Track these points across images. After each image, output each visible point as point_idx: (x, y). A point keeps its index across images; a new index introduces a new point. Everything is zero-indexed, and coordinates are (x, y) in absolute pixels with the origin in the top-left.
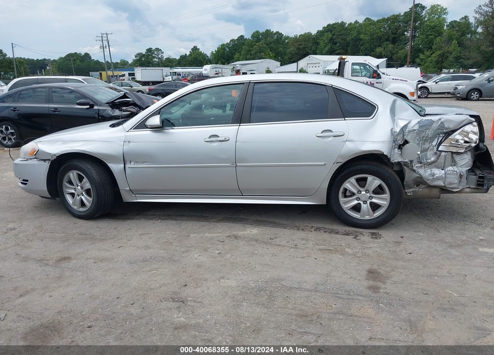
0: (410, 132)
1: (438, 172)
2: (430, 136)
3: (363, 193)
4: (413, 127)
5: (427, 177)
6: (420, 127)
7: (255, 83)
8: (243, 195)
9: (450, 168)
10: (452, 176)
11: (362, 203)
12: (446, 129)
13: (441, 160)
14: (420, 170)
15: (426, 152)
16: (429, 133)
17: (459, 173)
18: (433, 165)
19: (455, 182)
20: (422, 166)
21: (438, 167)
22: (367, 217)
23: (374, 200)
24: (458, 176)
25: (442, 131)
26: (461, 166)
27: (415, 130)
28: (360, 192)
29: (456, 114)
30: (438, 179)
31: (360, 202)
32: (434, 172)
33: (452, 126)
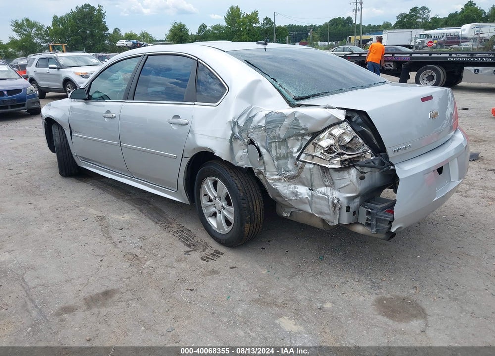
0: (255, 128)
1: (303, 191)
2: (282, 137)
3: (217, 199)
4: (259, 122)
5: (288, 196)
6: (267, 123)
7: (148, 56)
8: (134, 178)
9: (323, 189)
10: (322, 202)
11: (217, 211)
12: (303, 129)
13: (305, 175)
14: (278, 184)
15: (285, 161)
16: (282, 133)
17: (331, 199)
18: (296, 180)
19: (326, 212)
20: (280, 179)
21: (304, 185)
22: (221, 231)
23: (225, 213)
24: (330, 203)
25: (298, 131)
26: (340, 189)
27: (262, 127)
29: (326, 108)
30: (302, 201)
32: (298, 190)
33: (311, 126)
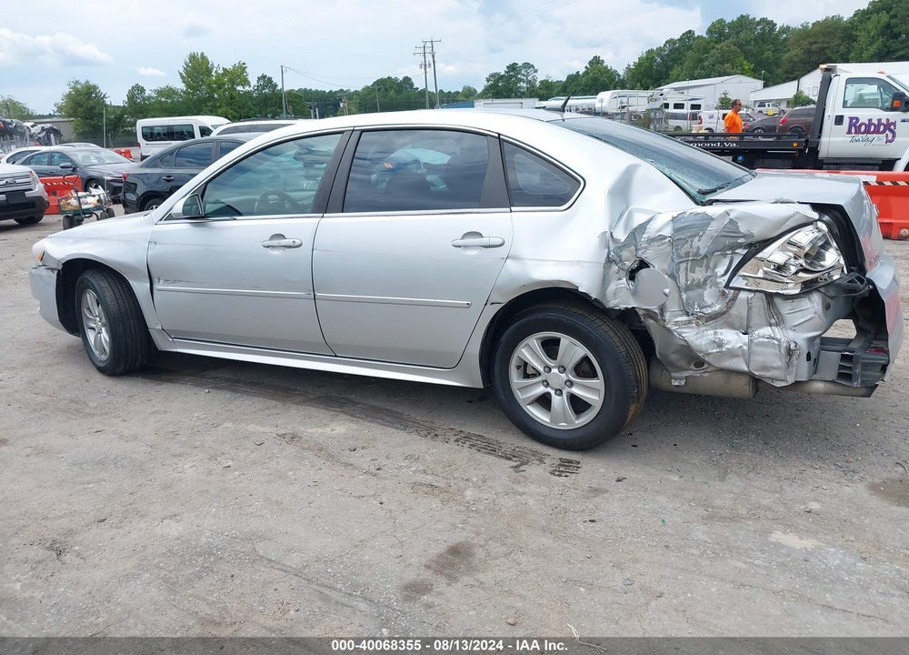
0: (651, 240)
1: (732, 338)
2: (703, 252)
3: (555, 371)
4: (659, 230)
5: (704, 348)
6: (676, 230)
7: (363, 131)
8: (336, 356)
9: (767, 331)
10: (768, 350)
11: (553, 392)
12: (744, 236)
13: (739, 310)
14: (686, 330)
15: (700, 291)
16: (702, 245)
17: (785, 344)
18: (720, 321)
19: (775, 365)
20: (690, 322)
21: (732, 326)
22: (563, 425)
23: (576, 391)
24: (783, 351)
25: (733, 240)
26: (794, 328)
27: (665, 238)
28: (549, 369)
29: (776, 202)
30: (732, 354)
31: (549, 390)
32: (722, 337)
33: (758, 232)
